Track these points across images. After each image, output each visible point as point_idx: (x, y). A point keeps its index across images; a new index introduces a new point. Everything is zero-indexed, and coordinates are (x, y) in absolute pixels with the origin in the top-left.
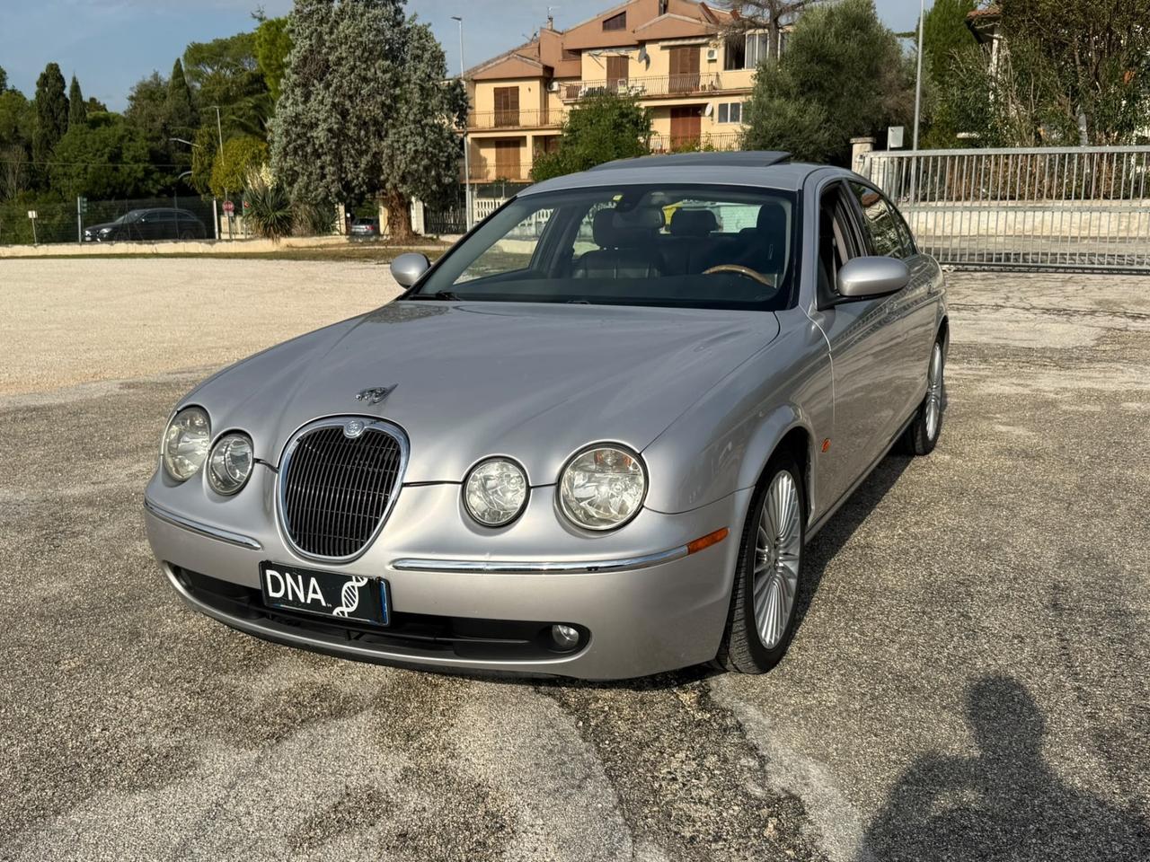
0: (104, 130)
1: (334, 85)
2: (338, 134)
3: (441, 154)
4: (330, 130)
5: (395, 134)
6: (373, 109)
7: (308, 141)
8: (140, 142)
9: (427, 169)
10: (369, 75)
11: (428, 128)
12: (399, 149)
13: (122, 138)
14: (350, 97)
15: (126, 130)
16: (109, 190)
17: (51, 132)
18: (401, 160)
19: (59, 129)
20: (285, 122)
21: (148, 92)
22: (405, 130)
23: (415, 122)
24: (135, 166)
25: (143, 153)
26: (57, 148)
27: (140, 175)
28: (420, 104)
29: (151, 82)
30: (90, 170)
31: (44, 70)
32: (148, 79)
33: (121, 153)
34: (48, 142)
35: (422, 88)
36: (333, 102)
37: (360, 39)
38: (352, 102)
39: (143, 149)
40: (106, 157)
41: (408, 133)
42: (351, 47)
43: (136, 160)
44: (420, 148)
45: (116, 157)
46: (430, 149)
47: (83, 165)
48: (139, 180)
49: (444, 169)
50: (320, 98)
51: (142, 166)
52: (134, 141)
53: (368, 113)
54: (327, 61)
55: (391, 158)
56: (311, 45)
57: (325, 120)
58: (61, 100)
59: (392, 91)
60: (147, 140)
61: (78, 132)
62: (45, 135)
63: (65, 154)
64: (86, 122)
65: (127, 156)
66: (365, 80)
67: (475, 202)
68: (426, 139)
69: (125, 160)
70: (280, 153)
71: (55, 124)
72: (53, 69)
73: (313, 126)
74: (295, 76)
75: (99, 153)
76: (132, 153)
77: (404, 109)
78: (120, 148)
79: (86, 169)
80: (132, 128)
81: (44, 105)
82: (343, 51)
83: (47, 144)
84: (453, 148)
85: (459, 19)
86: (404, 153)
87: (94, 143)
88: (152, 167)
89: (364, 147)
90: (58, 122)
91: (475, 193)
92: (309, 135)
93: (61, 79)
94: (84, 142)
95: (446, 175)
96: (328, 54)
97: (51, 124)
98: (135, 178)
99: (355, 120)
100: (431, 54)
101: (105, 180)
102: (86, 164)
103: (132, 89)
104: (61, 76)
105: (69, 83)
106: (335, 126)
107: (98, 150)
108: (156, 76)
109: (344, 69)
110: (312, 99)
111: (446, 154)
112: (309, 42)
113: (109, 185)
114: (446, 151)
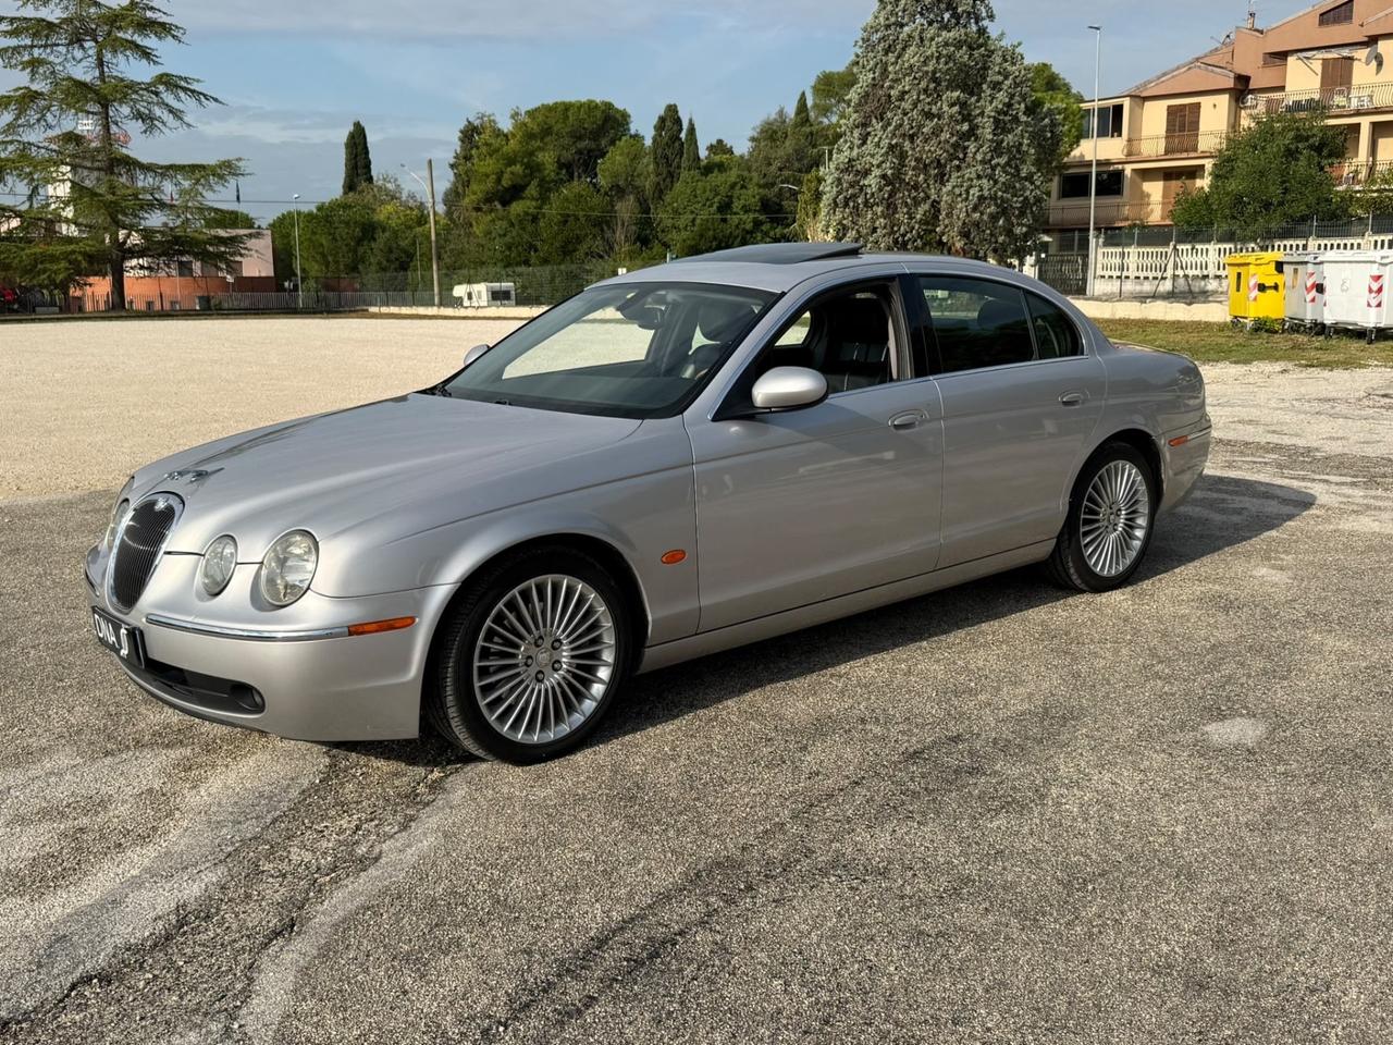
0: (716, 177)
1: (894, 124)
2: (892, 181)
3: (1015, 199)
4: (884, 176)
5: (958, 177)
6: (932, 150)
7: (861, 190)
8: (752, 190)
9: (994, 218)
10: (934, 110)
11: (999, 168)
12: (960, 195)
13: (733, 186)
14: (912, 138)
15: (738, 176)
16: (714, 243)
17: (664, 180)
18: (961, 209)
19: (672, 177)
20: (837, 169)
21: (770, 132)
22: (969, 173)
23: (983, 162)
24: (745, 217)
25: (754, 201)
26: (668, 198)
27: (749, 226)
28: (992, 141)
29: (775, 120)
30: (698, 221)
31: (662, 113)
32: (773, 116)
33: (732, 202)
34: (661, 191)
35: (997, 122)
36: (890, 144)
37: (925, 68)
38: (912, 142)
39: (754, 197)
40: (715, 208)
41: (973, 176)
42: (915, 78)
43: (746, 210)
44: (986, 193)
45: (725, 207)
46: (1000, 193)
47: (691, 217)
48: (748, 232)
49: (1018, 217)
50: (876, 139)
51: (752, 216)
52: (746, 188)
53: (929, 155)
54: (890, 96)
55: (951, 207)
56: (874, 79)
57: (879, 166)
58: (677, 144)
59: (958, 128)
60: (760, 186)
61: (689, 180)
62: (658, 184)
63: (675, 205)
64: (699, 168)
65: (737, 206)
66: (929, 115)
67: (1100, 251)
68: (996, 182)
69: (734, 210)
70: (829, 205)
71: (669, 172)
72: (672, 110)
73: (867, 173)
74: (855, 116)
75: (708, 203)
76: (742, 202)
77: (972, 148)
78: (731, 197)
79: (694, 220)
80: (745, 173)
81: (659, 151)
82: (906, 84)
83: (660, 192)
84: (1032, 191)
85: (1097, 29)
86: (967, 199)
87: (705, 192)
88: (762, 217)
89: (922, 195)
90: (672, 169)
91: (1101, 241)
92: (861, 183)
93: (678, 121)
94: (694, 190)
95: (1018, 225)
96: (891, 87)
97: (665, 172)
98: (744, 229)
99: (913, 163)
100: (1014, 79)
101: (711, 233)
102: (694, 216)
103: (754, 129)
104: (679, 118)
105: (685, 125)
106: (889, 172)
107: (708, 200)
108: (781, 112)
109: (906, 105)
110: (869, 142)
111: (1021, 199)
112: (872, 76)
113: (715, 238)
114: (1022, 195)
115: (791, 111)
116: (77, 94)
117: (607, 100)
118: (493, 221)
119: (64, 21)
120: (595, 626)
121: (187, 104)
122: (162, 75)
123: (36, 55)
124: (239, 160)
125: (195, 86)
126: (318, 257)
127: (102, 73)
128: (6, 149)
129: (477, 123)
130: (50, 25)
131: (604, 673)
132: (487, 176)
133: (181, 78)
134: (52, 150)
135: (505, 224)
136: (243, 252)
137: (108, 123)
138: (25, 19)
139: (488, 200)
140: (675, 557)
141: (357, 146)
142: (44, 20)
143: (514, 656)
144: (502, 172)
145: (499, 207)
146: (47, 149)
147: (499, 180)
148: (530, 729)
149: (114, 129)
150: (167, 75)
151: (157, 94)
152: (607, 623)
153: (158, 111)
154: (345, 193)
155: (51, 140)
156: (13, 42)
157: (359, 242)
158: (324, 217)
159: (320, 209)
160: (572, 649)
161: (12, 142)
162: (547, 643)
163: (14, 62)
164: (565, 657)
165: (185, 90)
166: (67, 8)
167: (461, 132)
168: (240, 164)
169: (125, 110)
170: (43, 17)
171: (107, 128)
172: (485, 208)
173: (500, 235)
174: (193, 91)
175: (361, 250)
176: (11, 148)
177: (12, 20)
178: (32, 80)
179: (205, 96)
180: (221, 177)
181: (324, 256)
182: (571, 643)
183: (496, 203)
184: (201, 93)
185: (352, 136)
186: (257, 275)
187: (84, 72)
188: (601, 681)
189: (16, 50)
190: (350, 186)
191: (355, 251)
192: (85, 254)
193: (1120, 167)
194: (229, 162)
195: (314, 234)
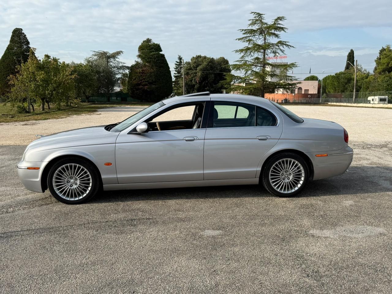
116: (257, 47)
118: (384, 77)
119: (258, 29)
121: (285, 48)
122: (279, 41)
123: (250, 39)
124: (295, 63)
125: (287, 44)
126: (333, 88)
127: (265, 42)
128: (241, 62)
129: (385, 48)
130: (254, 30)
131: (89, 188)
132: (384, 64)
133: (284, 42)
134: (252, 62)
135: (388, 78)
136: (296, 87)
137: (265, 54)
138: (248, 30)
139: (384, 71)
140: (108, 164)
141: (351, 56)
142: (252, 29)
143: (64, 180)
144: (389, 63)
145: (387, 73)
146: (251, 62)
147: (388, 65)
148: (68, 196)
149: (266, 56)
150: (281, 41)
151: (278, 46)
152: (90, 177)
153: (279, 51)
154: (345, 70)
155: (252, 60)
156: (245, 35)
157: (346, 84)
158: (338, 77)
159: (336, 75)
160: (81, 181)
161: (243, 60)
163: (245, 40)
164: (78, 182)
165: (285, 44)
166: (259, 26)
167: (380, 51)
168: (296, 64)
169: (269, 51)
170: (253, 29)
171: (264, 56)
172: (382, 73)
173: (386, 82)
174: (287, 45)
175: (346, 86)
176: (243, 62)
177: (245, 30)
178: (249, 45)
179: (290, 46)
180: (291, 67)
181: (335, 88)
183: (386, 72)
184: (289, 45)
185: (350, 54)
186: (313, 93)
187: (260, 42)
188: (89, 190)
189: (246, 37)
190: (347, 67)
191: (345, 86)
194: (293, 63)
195: (333, 81)
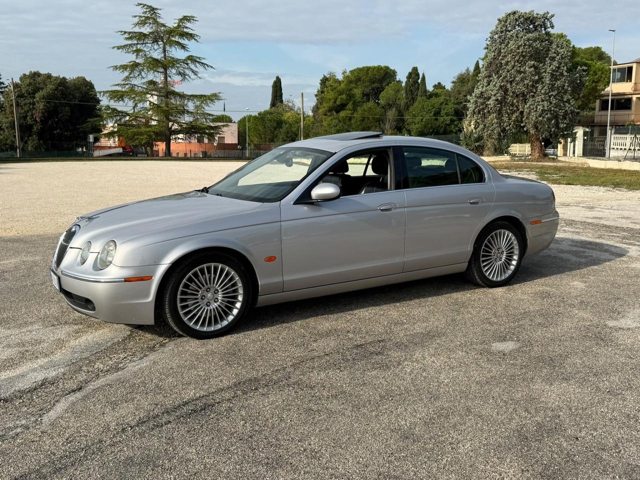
0: (434, 100)
1: (503, 76)
2: (501, 102)
3: (561, 111)
4: (497, 100)
5: (533, 101)
6: (521, 88)
7: (486, 106)
8: (451, 105)
9: (549, 120)
10: (522, 69)
11: (553, 97)
12: (533, 109)
13: (441, 104)
14: (511, 82)
15: (444, 99)
16: (431, 130)
17: (410, 101)
18: (533, 115)
19: (414, 100)
20: (475, 97)
21: (461, 79)
22: (538, 99)
23: (545, 94)
24: (446, 118)
25: (451, 111)
26: (411, 109)
27: (448, 122)
28: (549, 84)
29: (465, 73)
30: (424, 120)
31: (410, 71)
32: (464, 71)
33: (441, 111)
34: (408, 106)
35: (552, 75)
36: (500, 85)
37: (518, 51)
38: (511, 84)
39: (451, 109)
40: (432, 114)
41: (540, 100)
42: (513, 55)
43: (447, 114)
44: (546, 108)
45: (437, 113)
46: (553, 108)
47: (421, 118)
48: (447, 125)
49: (562, 120)
50: (494, 83)
51: (450, 117)
52: (448, 105)
53: (519, 90)
54: (502, 64)
55: (529, 113)
56: (494, 55)
57: (495, 95)
58: (416, 85)
59: (533, 78)
60: (454, 104)
61: (421, 101)
62: (407, 103)
63: (414, 113)
64: (426, 96)
65: (443, 113)
66: (520, 72)
67: (613, 136)
68: (551, 103)
69: (442, 115)
70: (471, 113)
71: (412, 97)
72: (415, 70)
73: (489, 98)
74: (485, 72)
75: (429, 111)
76: (446, 111)
77: (540, 88)
78: (440, 109)
79: (422, 119)
80: (448, 98)
81: (408, 88)
82: (509, 58)
83: (407, 107)
84: (569, 107)
85: (613, 31)
86: (536, 111)
87: (428, 106)
88: (455, 118)
89: (515, 108)
90: (413, 96)
91: (613, 131)
92: (486, 103)
93: (418, 75)
94: (423, 106)
95: (562, 123)
96: (502, 59)
97: (410, 97)
98: (446, 124)
99: (511, 94)
100: (561, 56)
101: (430, 125)
102: (422, 117)
103: (454, 77)
104: (418, 73)
105: (421, 76)
106: (499, 98)
107: (429, 110)
108: (468, 70)
109: (509, 67)
110: (491, 84)
111: (564, 111)
112: (494, 54)
113: (431, 128)
114: (564, 109)
115: (472, 69)
116: (154, 64)
117: (387, 65)
118: (332, 120)
119: (150, 33)
120: (235, 285)
121: (199, 69)
122: (189, 56)
123: (139, 48)
124: (220, 93)
125: (203, 61)
126: (258, 135)
127: (165, 55)
128: (125, 87)
129: (328, 76)
130: (145, 35)
131: (238, 305)
132: (330, 100)
133: (197, 57)
134: (143, 88)
135: (337, 121)
136: (220, 133)
137: (166, 76)
138: (135, 32)
139: (330, 110)
140: (271, 259)
141: (277, 86)
142: (142, 33)
143: (197, 295)
144: (337, 98)
145: (335, 113)
146: (141, 87)
147: (335, 102)
148: (203, 325)
149: (169, 79)
150: (192, 56)
151: (187, 64)
152: (240, 285)
153: (187, 72)
154: (271, 108)
155: (144, 84)
156: (130, 42)
157: (275, 129)
158: (262, 117)
159: (259, 114)
160: (223, 294)
161: (127, 84)
162: (212, 290)
163: (130, 50)
164: (220, 296)
165: (199, 62)
166: (152, 28)
167: (321, 80)
168: (220, 95)
169: (174, 71)
170: (142, 31)
171: (166, 78)
172: (329, 114)
173: (334, 126)
174: (202, 63)
175: (276, 132)
176: (127, 87)
177: (129, 33)
178: (137, 58)
179: (207, 65)
180: (212, 100)
181: (260, 134)
182: (222, 291)
183: (334, 112)
184: (205, 64)
185: (275, 83)
186: (231, 143)
187: (157, 54)
188: (237, 308)
189: (130, 45)
190: (273, 104)
191: (273, 133)
192: (154, 132)
193: (630, 96)
194: (216, 94)
195: (257, 125)
